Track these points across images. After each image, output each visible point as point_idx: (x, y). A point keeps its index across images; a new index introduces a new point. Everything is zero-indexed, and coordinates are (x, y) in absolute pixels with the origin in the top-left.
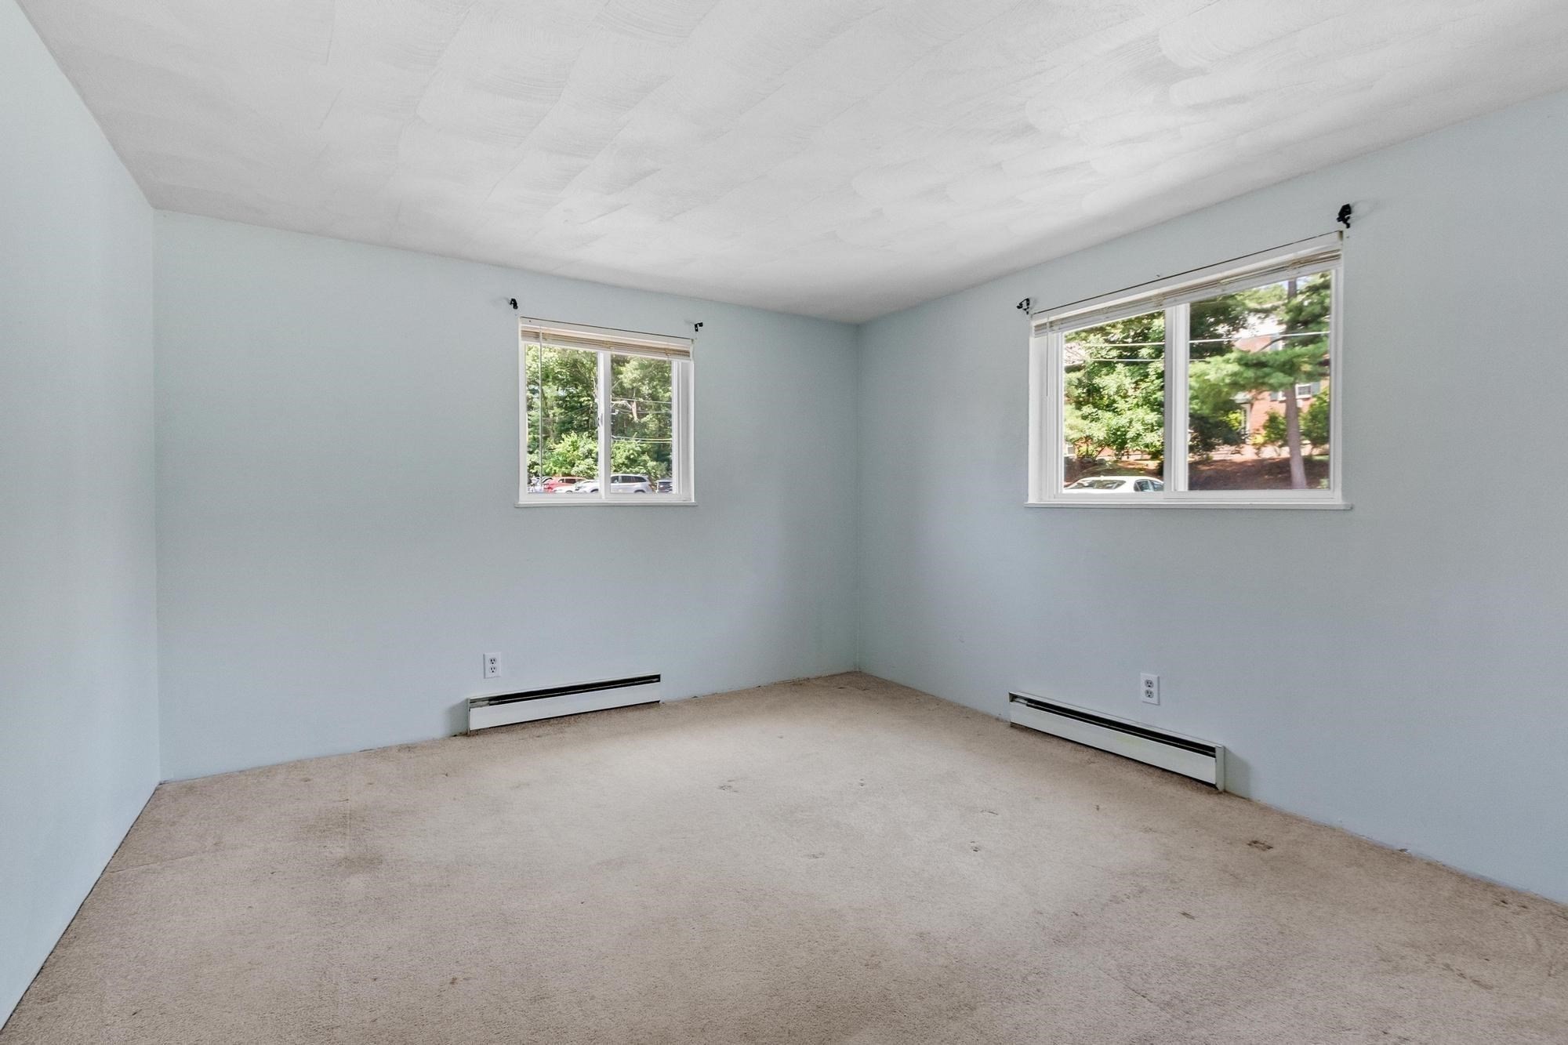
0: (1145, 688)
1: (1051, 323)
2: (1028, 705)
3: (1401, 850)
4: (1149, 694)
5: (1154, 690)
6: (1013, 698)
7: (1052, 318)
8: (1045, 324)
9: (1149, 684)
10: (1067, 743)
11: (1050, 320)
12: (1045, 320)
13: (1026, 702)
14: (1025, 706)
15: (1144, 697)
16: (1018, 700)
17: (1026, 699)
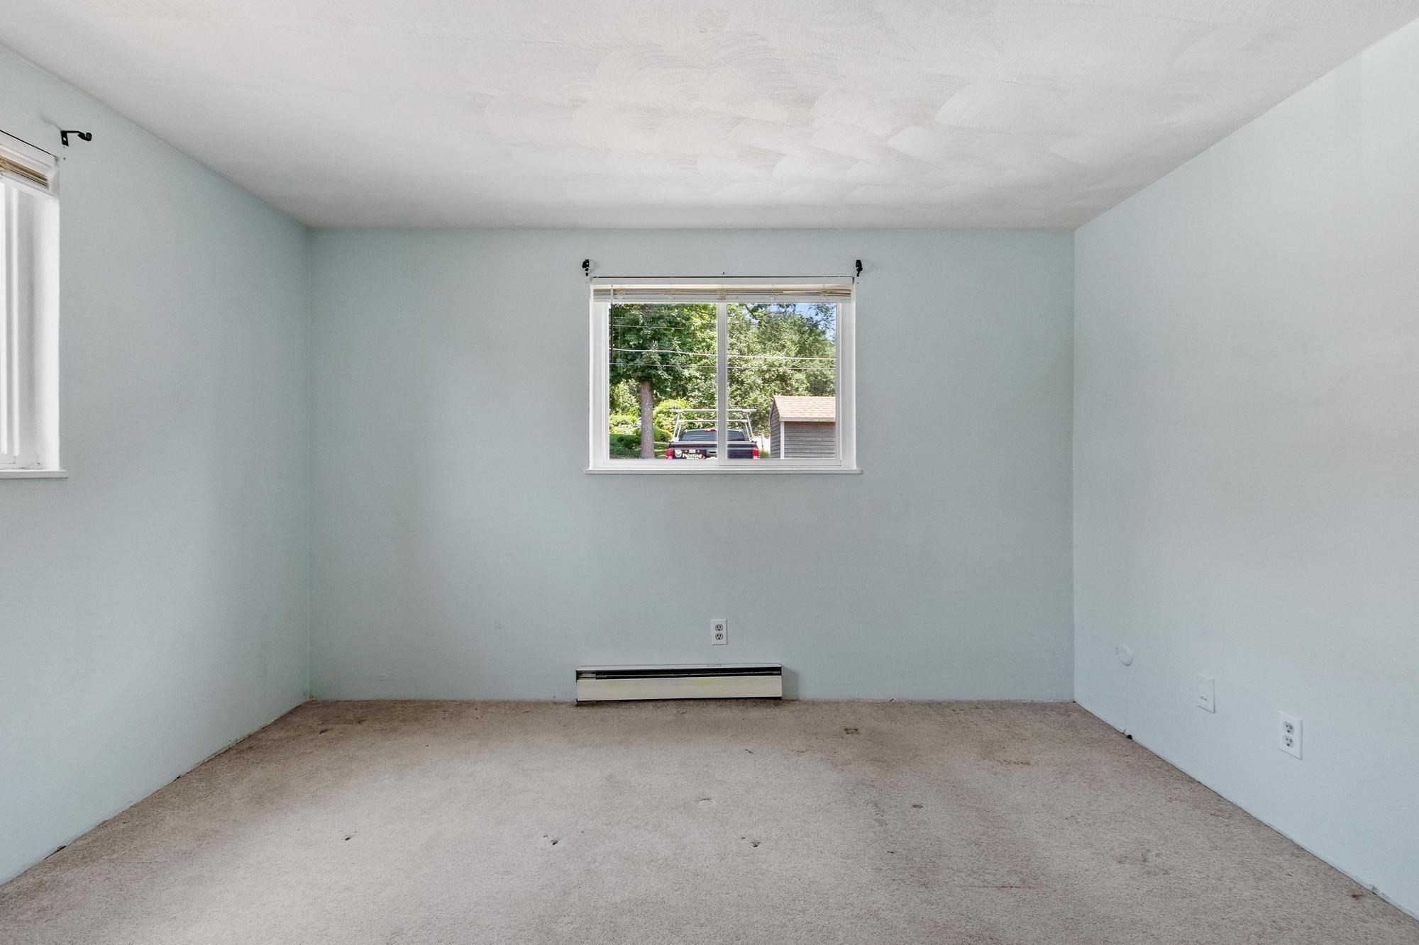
0: (714, 632)
1: (614, 290)
2: (597, 678)
3: (891, 701)
4: (719, 637)
5: (723, 632)
6: (579, 674)
7: (616, 287)
8: (609, 290)
9: (719, 627)
10: (646, 703)
11: (614, 288)
12: (608, 287)
13: (594, 676)
14: (594, 680)
15: (715, 641)
16: (584, 675)
17: (593, 672)
